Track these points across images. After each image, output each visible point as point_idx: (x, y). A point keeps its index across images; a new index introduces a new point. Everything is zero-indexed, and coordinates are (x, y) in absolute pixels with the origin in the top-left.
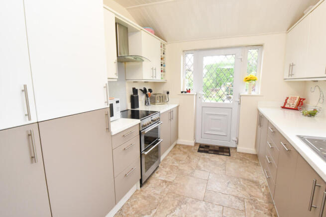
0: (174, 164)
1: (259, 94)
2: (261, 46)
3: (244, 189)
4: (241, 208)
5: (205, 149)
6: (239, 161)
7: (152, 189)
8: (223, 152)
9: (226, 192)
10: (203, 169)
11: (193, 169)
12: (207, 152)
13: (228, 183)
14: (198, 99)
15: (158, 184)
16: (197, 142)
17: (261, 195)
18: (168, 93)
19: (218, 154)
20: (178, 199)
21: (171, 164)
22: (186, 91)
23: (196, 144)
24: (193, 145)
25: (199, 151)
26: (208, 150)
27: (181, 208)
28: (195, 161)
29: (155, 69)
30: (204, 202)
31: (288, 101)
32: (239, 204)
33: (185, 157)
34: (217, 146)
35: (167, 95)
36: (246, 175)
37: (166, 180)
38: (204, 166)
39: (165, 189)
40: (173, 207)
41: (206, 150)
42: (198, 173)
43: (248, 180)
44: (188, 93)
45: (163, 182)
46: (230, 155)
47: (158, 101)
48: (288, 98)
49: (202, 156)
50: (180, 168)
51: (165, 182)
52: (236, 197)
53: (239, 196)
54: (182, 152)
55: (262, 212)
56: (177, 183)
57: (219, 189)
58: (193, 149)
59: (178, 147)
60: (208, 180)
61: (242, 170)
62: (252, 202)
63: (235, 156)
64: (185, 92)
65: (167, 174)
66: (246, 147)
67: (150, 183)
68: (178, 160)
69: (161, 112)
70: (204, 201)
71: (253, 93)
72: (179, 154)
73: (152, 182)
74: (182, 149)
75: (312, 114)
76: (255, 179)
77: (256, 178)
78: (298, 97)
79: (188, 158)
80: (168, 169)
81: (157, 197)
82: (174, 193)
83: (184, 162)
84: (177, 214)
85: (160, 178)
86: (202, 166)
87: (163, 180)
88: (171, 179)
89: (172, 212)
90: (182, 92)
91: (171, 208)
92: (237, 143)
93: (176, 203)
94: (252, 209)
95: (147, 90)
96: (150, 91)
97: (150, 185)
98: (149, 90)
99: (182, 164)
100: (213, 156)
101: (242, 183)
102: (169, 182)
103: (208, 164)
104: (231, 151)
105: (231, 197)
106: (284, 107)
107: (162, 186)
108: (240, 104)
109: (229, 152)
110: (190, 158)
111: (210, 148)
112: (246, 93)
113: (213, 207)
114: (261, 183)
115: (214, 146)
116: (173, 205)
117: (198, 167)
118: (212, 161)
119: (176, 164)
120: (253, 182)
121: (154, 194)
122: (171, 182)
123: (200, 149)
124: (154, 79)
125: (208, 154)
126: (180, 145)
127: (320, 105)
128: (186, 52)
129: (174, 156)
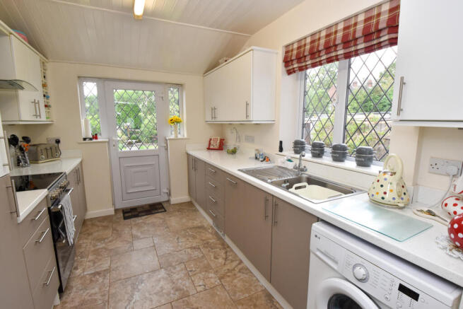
0: (98, 247)
1: (186, 136)
2: (181, 85)
3: (194, 237)
4: (201, 255)
5: (131, 213)
6: (177, 213)
7: (82, 292)
8: (156, 209)
9: (179, 248)
10: (141, 237)
11: (129, 242)
12: (137, 216)
13: (178, 239)
14: (112, 148)
15: (88, 282)
16: (117, 207)
17: (210, 236)
18: (58, 142)
19: (153, 214)
20: (130, 282)
21: (93, 249)
22: (91, 137)
23: (116, 211)
24: (113, 213)
25: (125, 218)
26: (136, 213)
27: (139, 290)
28: (126, 232)
29: (38, 103)
30: (163, 270)
31: (212, 142)
32: (197, 253)
33: (109, 232)
34: (146, 205)
35: (56, 145)
36: (190, 224)
37: (97, 270)
38: (141, 233)
39: (103, 282)
40: (129, 295)
41: (133, 213)
42: (138, 244)
43: (193, 228)
44: (94, 140)
45: (94, 276)
46: (165, 211)
47: (43, 157)
48: (211, 140)
49: (133, 223)
50: (110, 247)
51: (98, 273)
52: (191, 248)
53: (194, 245)
54: (100, 228)
55: (218, 250)
56: (117, 267)
57: (172, 249)
58: (114, 218)
59: (89, 223)
60: (154, 246)
61: (184, 220)
62: (206, 245)
63: (171, 209)
64: (91, 139)
65: (94, 263)
66: (180, 196)
67: (72, 287)
68: (101, 239)
69: (67, 173)
70: (161, 268)
71: (179, 136)
72: (98, 231)
73: (76, 284)
74: (98, 223)
75: (234, 152)
76: (200, 225)
77: (201, 223)
78: (219, 138)
79: (115, 232)
80: (91, 257)
81: (98, 297)
82: (120, 280)
83: (110, 239)
84: (138, 299)
85: (85, 273)
86: (139, 234)
87: (92, 274)
88: (106, 266)
89: (131, 301)
90: (85, 139)
91: (126, 298)
92: (169, 194)
93: (129, 288)
94: (209, 251)
95: (20, 139)
96: (26, 139)
97: (74, 289)
98: (24, 138)
99: (110, 242)
100: (146, 218)
101: (191, 233)
102: (105, 270)
103: (146, 228)
104: (165, 205)
105: (187, 250)
106: (209, 149)
107: (97, 281)
108: (167, 149)
109: (163, 207)
110: (117, 231)
111: (139, 210)
112: (173, 137)
113: (175, 268)
114: (206, 226)
115: (142, 207)
116: (126, 293)
117: (134, 237)
118: (148, 224)
119: (100, 245)
120: (199, 227)
121: (90, 296)
122: (107, 270)
123: (127, 215)
124: (38, 119)
125: (140, 218)
126: (91, 220)
127: (238, 144)
128: (82, 78)
129: (90, 237)
